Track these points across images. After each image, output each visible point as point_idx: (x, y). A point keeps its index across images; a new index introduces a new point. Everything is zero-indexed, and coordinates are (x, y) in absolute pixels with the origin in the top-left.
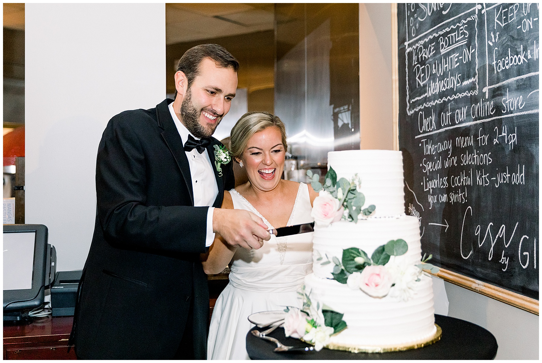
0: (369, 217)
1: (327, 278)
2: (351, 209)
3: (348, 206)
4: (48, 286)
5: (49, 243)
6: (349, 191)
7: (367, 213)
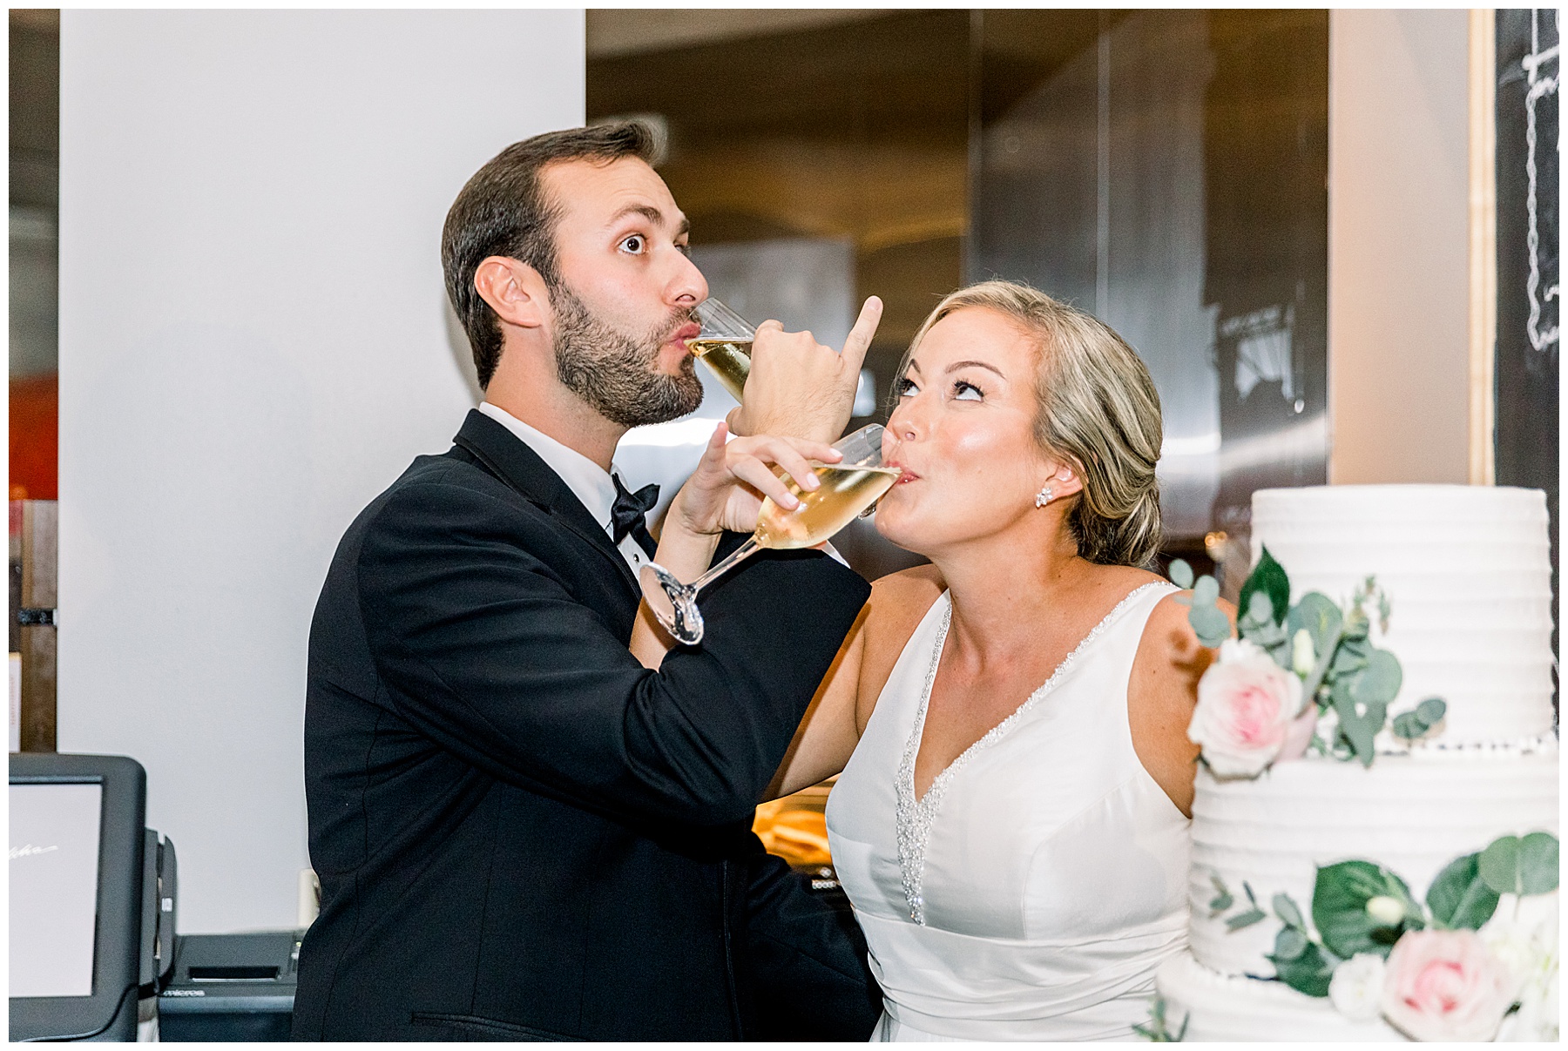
0: (1417, 742)
1: (1251, 977)
2: (1346, 711)
3: (1336, 699)
4: (151, 986)
5: (150, 825)
6: (1341, 643)
7: (1414, 730)
